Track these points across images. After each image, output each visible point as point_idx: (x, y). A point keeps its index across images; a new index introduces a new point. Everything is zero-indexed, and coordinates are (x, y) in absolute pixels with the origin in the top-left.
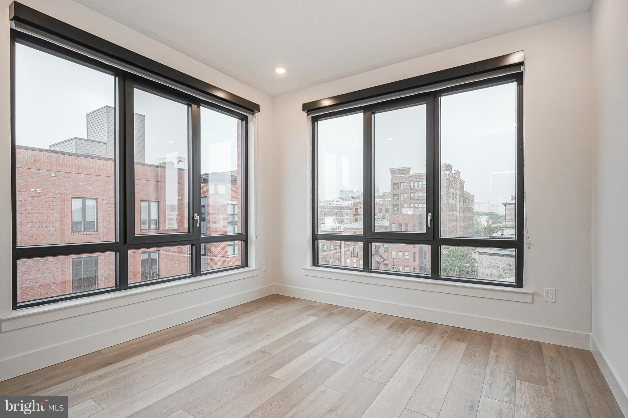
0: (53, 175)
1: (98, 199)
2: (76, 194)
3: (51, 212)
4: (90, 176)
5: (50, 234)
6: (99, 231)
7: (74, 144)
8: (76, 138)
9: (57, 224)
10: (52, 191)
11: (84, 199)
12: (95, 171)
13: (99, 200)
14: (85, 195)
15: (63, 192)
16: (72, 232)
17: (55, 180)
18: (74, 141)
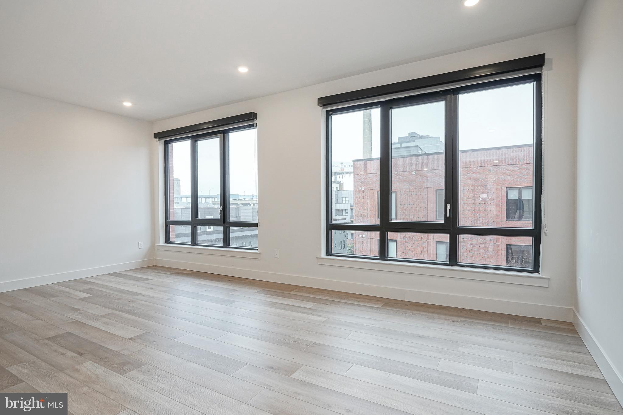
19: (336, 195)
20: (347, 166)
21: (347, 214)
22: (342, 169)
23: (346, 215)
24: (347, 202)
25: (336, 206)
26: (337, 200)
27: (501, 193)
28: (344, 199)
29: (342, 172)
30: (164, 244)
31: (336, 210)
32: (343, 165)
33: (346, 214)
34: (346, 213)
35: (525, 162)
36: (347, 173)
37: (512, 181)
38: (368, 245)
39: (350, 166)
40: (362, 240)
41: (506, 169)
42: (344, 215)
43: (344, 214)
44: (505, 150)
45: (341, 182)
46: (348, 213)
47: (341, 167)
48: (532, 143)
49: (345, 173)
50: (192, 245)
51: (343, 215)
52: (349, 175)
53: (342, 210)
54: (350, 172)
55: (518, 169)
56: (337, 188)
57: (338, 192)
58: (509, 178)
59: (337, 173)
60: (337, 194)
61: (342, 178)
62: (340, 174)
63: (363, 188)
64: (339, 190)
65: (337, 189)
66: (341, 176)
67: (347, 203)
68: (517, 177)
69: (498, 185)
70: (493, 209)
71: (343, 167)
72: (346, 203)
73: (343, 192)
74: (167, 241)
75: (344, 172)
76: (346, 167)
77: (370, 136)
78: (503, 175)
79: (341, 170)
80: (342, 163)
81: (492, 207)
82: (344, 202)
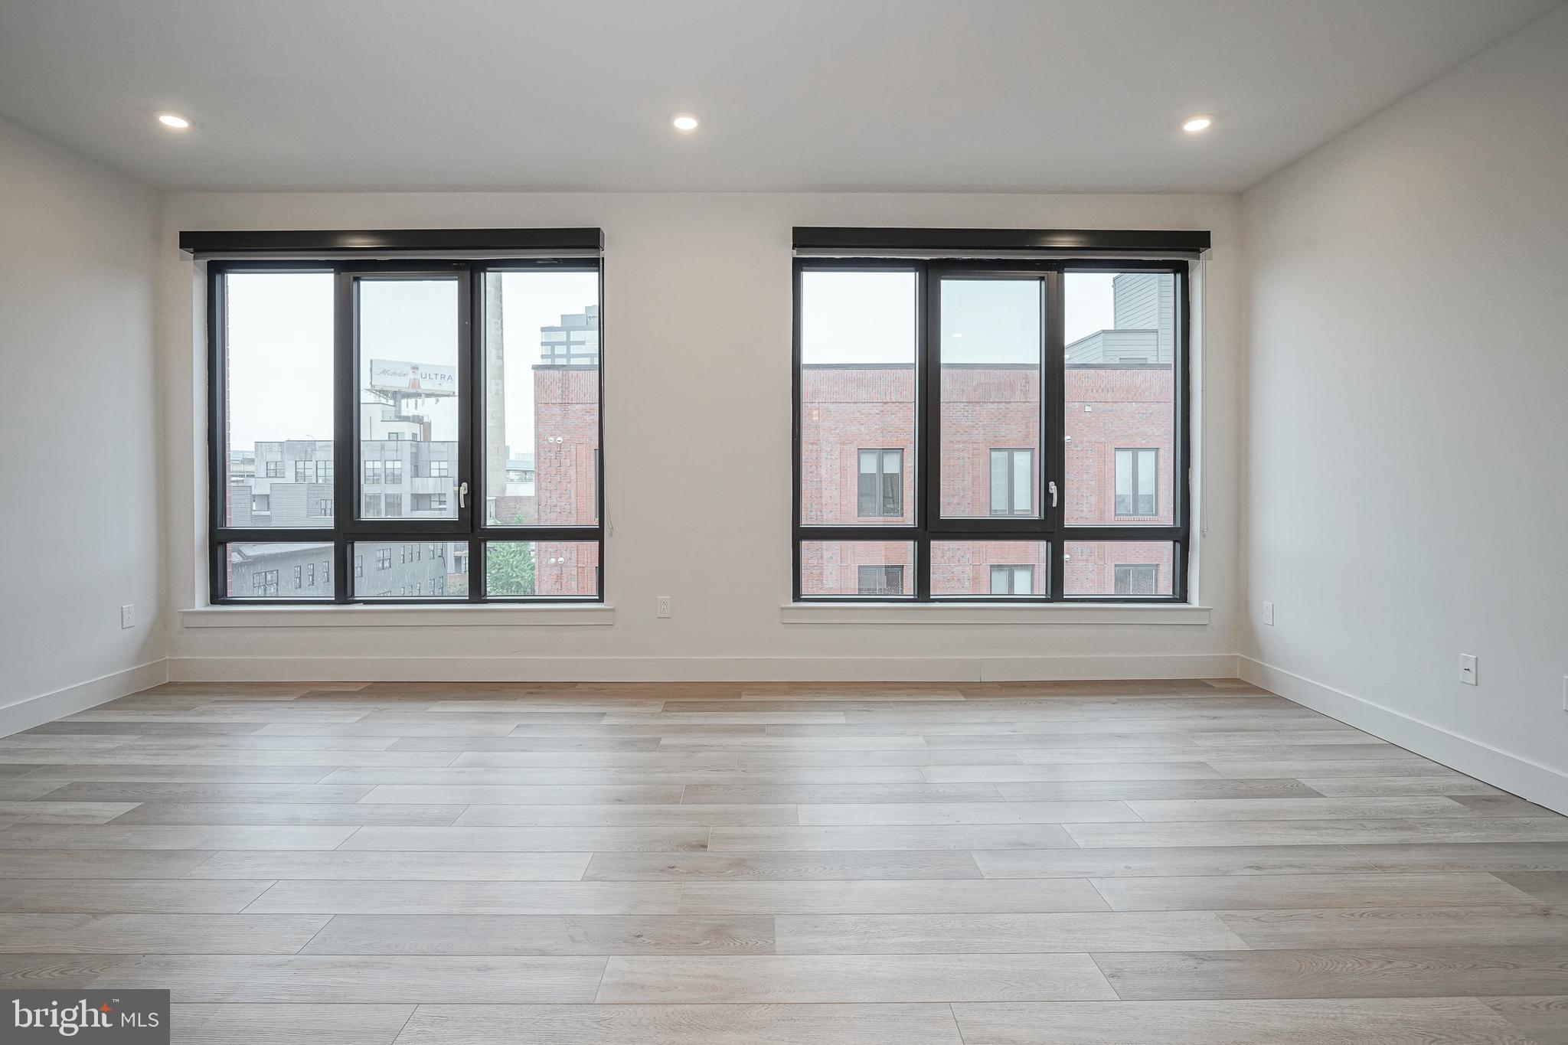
0: (1088, 409)
1: (1160, 450)
2: (1122, 443)
3: (1085, 476)
4: (1146, 405)
5: (1082, 517)
6: (1161, 513)
7: (1101, 344)
8: (1103, 331)
9: (1093, 500)
10: (1086, 439)
11: (1135, 451)
12: (1155, 394)
13: (1161, 452)
14: (1140, 442)
15: (1103, 439)
16: (1116, 515)
17: (1090, 418)
18: (1100, 338)
19: (411, 453)
20: (428, 375)
21: (444, 506)
22: (415, 384)
23: (440, 509)
24: (444, 473)
25: (412, 482)
26: (416, 467)
27: (849, 459)
28: (434, 465)
29: (414, 391)
30: (208, 605)
31: (412, 494)
32: (419, 373)
33: (441, 507)
34: (441, 503)
35: (888, 399)
36: (428, 395)
37: (868, 437)
38: (573, 583)
39: (439, 376)
40: (556, 571)
41: (858, 412)
42: (435, 509)
43: (435, 505)
44: (855, 372)
45: (425, 420)
46: (447, 503)
47: (411, 376)
48: (914, 362)
49: (423, 395)
50: (339, 604)
51: (431, 509)
52: (433, 399)
53: (430, 494)
54: (436, 393)
55: (877, 411)
56: (414, 435)
57: (417, 447)
58: (862, 429)
59: (399, 392)
60: (414, 450)
61: (416, 408)
62: (408, 396)
63: (559, 439)
64: (419, 440)
65: (413, 437)
66: (412, 401)
67: (445, 477)
68: (876, 429)
69: (844, 443)
70: (835, 493)
71: (418, 377)
72: (440, 477)
73: (431, 448)
74: (218, 594)
75: (420, 391)
76: (428, 377)
77: (498, 303)
78: (852, 422)
79: (414, 386)
80: (415, 368)
81: (833, 488)
82: (435, 473)
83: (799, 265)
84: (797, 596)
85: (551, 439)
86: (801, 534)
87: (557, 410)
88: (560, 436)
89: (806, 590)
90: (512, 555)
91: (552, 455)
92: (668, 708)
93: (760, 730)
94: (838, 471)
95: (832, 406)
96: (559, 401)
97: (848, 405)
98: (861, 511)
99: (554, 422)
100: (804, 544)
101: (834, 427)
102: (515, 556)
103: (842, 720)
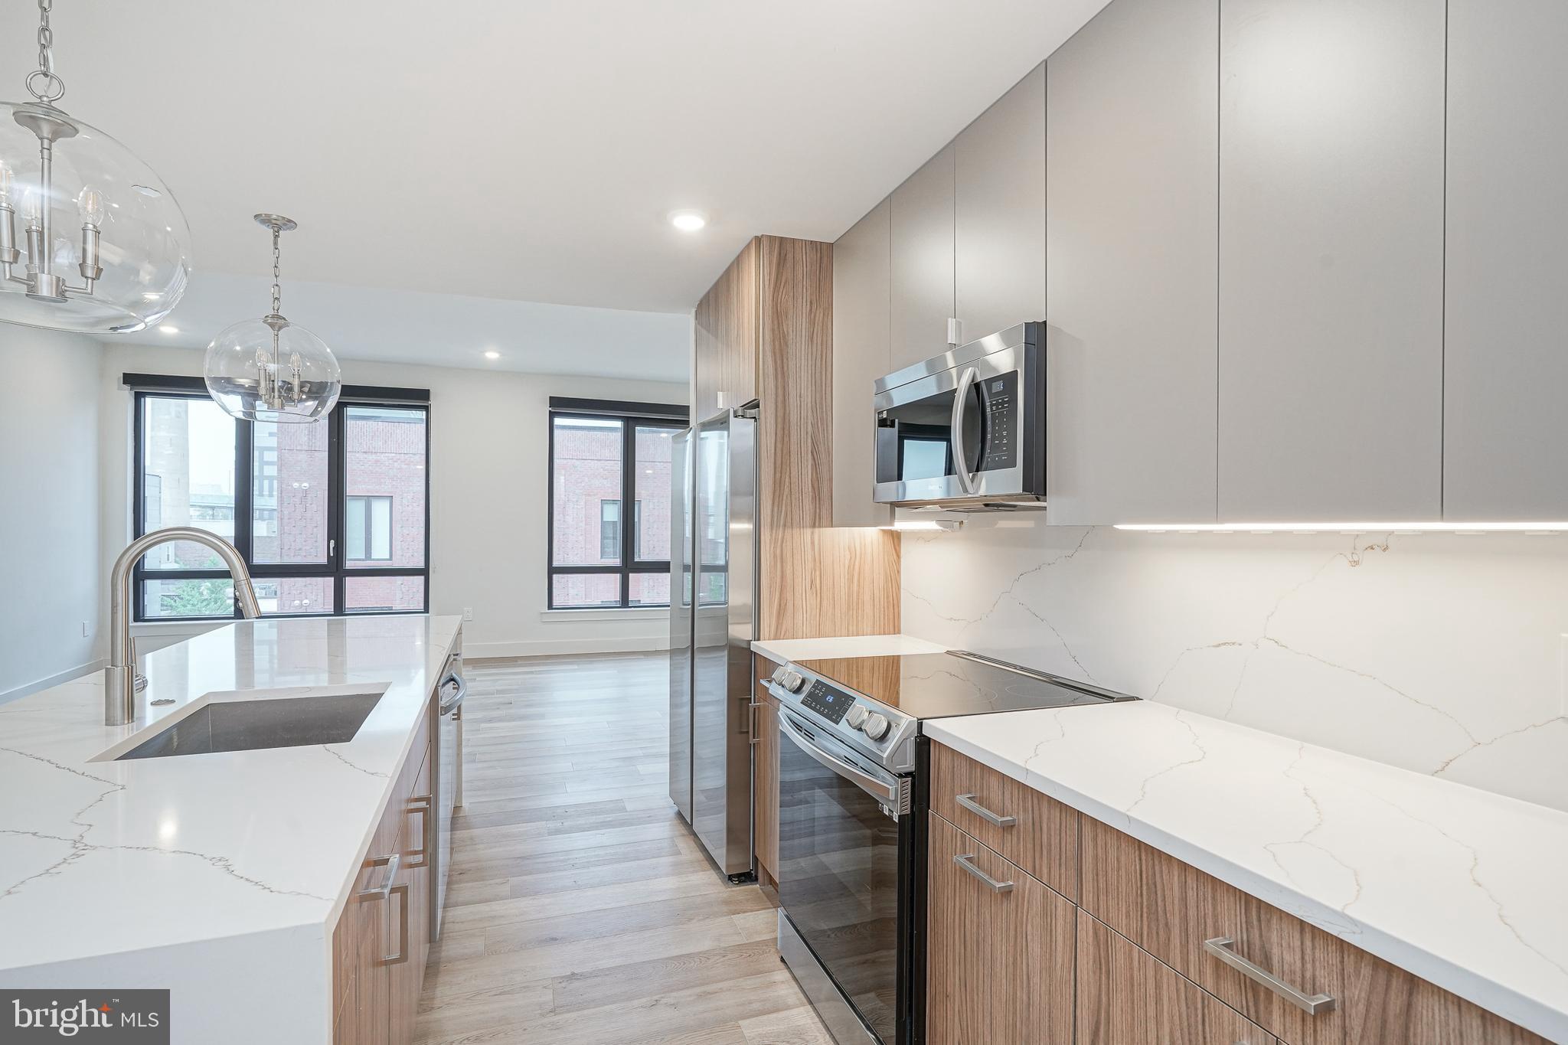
27: (593, 509)
69: (589, 495)
70: (581, 538)
83: (552, 415)
84: (550, 606)
85: (296, 485)
86: (552, 571)
87: (303, 456)
88: (306, 482)
89: (556, 603)
90: (205, 603)
91: (297, 500)
92: (474, 668)
93: (532, 672)
94: (584, 519)
95: (577, 463)
96: (306, 448)
97: (593, 462)
98: (603, 554)
99: (299, 468)
100: (555, 576)
101: (580, 480)
102: (208, 604)
103: (576, 667)
